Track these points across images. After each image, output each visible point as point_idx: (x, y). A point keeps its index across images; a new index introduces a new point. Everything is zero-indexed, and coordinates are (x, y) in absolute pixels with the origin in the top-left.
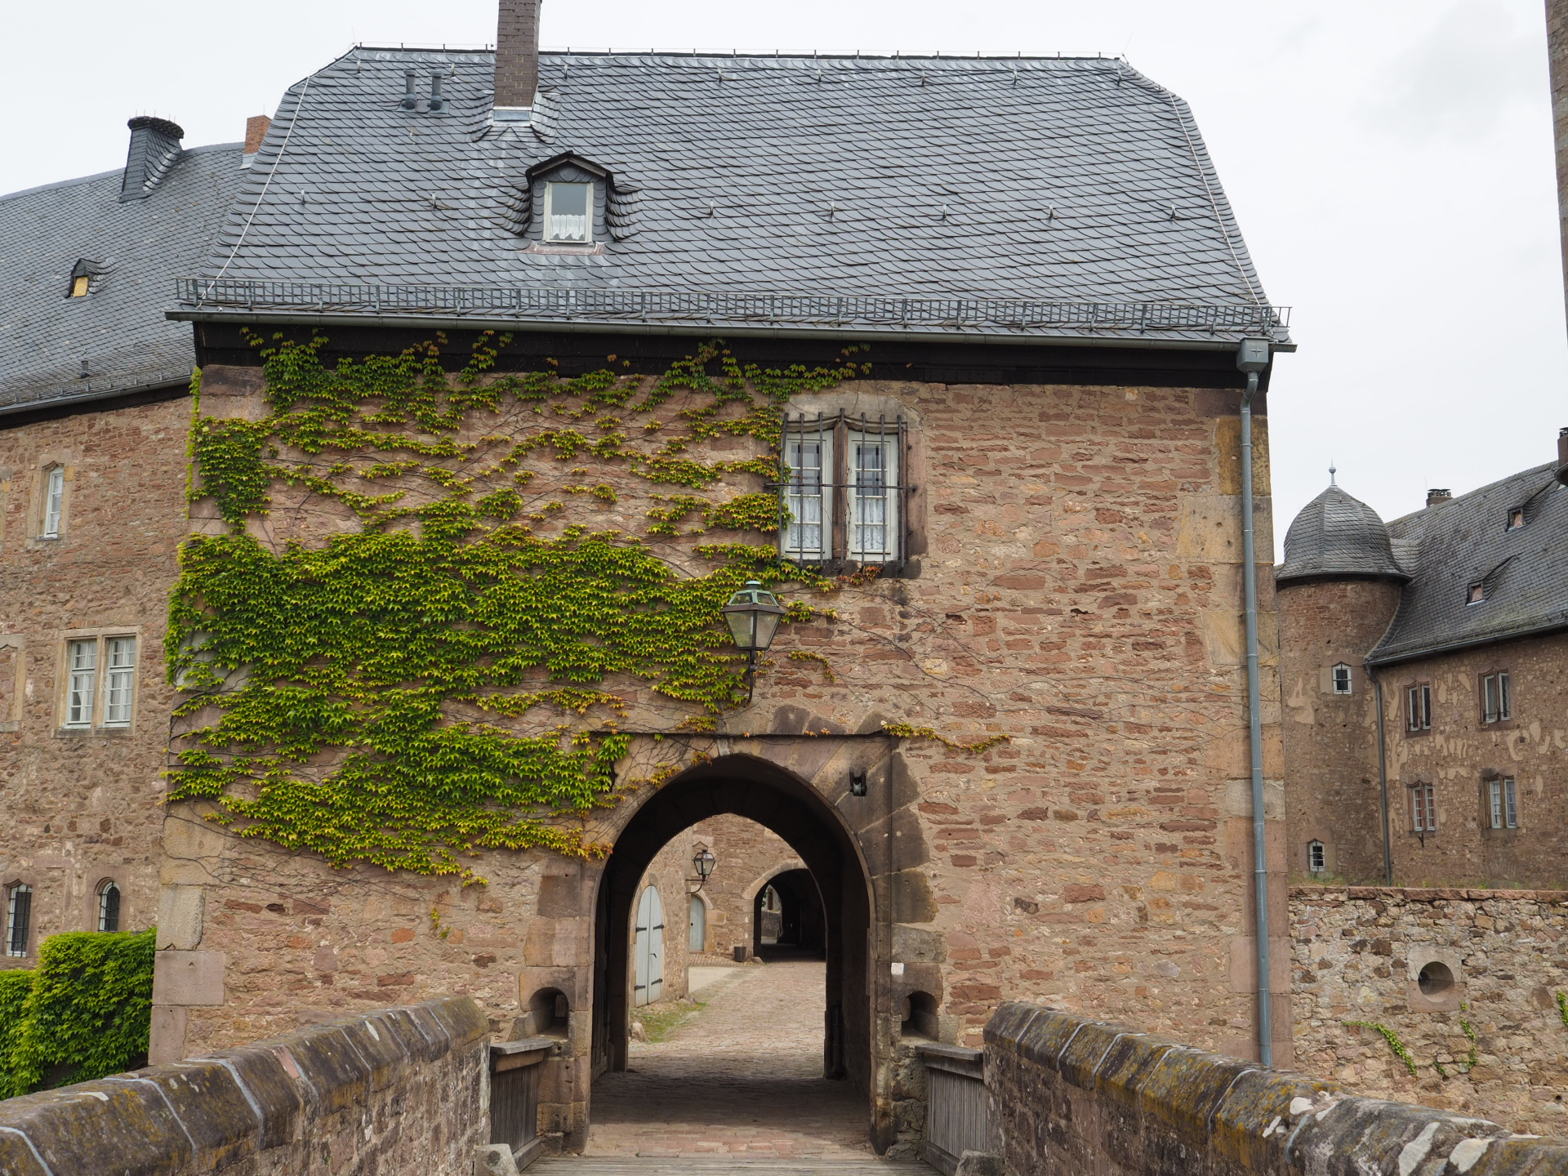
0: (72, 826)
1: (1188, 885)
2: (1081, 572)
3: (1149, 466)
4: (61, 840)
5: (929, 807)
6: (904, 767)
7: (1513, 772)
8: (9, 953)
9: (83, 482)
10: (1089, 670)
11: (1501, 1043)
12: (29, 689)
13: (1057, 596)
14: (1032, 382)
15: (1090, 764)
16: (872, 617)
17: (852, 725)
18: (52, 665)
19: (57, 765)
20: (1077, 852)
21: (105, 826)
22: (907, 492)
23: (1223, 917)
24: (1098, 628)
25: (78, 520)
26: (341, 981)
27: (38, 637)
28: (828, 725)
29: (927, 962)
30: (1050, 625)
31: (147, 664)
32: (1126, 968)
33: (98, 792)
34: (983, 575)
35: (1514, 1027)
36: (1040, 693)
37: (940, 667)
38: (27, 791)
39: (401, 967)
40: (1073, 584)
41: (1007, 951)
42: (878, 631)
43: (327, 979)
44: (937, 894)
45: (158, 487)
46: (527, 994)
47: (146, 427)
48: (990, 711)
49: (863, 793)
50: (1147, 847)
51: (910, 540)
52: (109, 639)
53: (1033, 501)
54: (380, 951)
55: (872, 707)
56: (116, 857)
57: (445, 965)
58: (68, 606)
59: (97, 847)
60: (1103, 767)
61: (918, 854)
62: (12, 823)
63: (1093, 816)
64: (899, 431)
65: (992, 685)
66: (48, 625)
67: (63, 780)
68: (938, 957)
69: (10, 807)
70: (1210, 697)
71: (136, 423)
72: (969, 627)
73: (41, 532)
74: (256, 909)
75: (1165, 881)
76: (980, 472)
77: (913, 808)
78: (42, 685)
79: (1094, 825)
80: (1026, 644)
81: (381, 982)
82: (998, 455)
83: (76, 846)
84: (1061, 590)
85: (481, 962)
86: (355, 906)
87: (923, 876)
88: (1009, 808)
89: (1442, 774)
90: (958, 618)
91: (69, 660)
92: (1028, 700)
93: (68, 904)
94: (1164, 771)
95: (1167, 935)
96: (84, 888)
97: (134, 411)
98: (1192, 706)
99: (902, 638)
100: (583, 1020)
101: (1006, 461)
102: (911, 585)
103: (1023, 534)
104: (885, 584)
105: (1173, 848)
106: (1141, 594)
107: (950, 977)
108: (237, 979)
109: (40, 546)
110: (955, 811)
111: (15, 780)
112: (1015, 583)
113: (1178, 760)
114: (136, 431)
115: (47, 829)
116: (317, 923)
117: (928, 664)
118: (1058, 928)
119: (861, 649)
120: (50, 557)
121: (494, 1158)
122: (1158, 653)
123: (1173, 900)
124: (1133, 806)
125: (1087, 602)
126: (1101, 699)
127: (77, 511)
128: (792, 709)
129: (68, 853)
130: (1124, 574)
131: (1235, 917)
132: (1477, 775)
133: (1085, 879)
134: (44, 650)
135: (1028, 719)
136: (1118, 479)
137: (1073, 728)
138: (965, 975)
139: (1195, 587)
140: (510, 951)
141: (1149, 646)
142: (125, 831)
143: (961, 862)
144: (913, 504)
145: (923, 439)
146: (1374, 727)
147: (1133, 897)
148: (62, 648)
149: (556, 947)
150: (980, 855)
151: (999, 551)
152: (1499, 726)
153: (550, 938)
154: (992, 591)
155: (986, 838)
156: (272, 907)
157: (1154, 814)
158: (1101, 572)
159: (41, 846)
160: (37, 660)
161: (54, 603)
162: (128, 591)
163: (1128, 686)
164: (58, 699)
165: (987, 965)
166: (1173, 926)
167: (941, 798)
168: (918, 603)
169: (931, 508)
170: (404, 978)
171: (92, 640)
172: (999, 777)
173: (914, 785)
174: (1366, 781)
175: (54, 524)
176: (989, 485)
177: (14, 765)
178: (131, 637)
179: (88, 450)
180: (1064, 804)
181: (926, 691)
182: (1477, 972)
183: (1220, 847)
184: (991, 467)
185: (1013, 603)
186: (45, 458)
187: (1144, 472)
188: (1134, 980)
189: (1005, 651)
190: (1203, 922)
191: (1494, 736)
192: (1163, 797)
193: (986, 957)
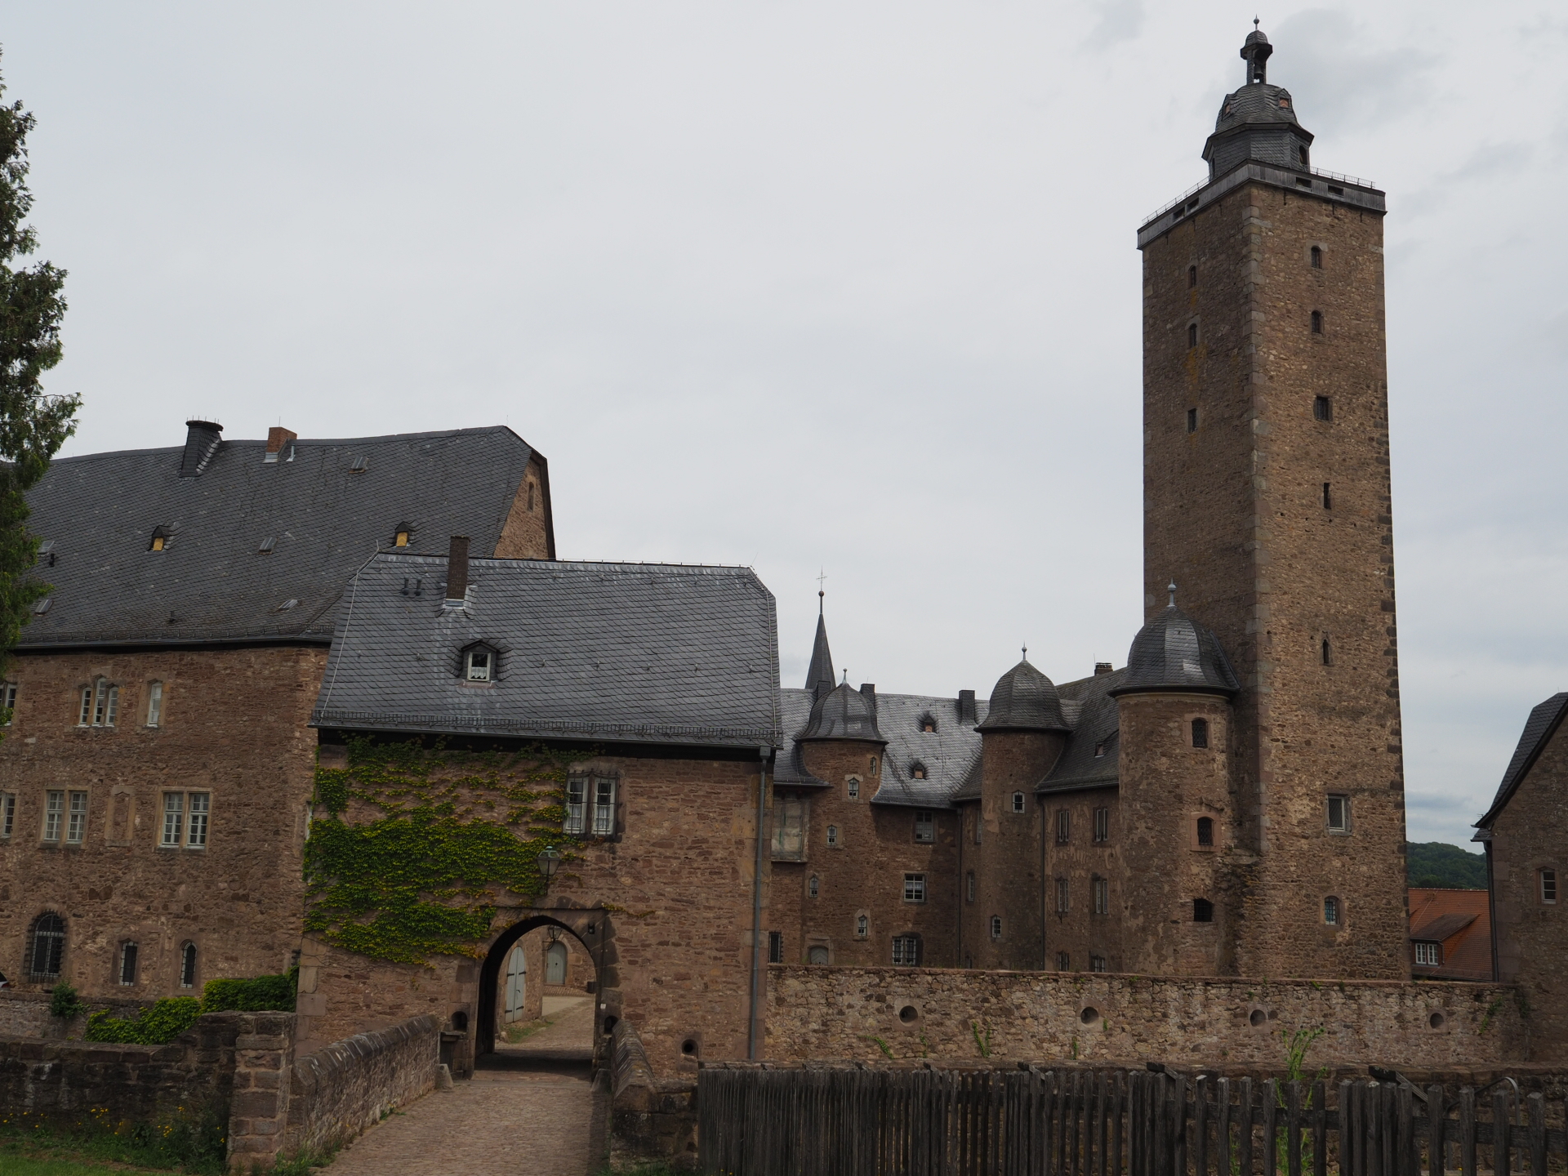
0: (165, 907)
1: (725, 974)
2: (690, 841)
3: (722, 796)
4: (158, 916)
5: (620, 940)
6: (610, 923)
7: (1107, 876)
8: (121, 983)
9: (175, 694)
10: (691, 883)
11: (941, 1047)
12: (137, 821)
13: (679, 851)
14: (673, 758)
15: (688, 923)
16: (600, 859)
17: (589, 904)
18: (153, 807)
19: (155, 869)
20: (680, 959)
21: (187, 908)
22: (618, 805)
23: (739, 987)
24: (695, 865)
25: (172, 718)
26: (374, 1007)
27: (144, 789)
28: (579, 904)
29: (616, 1004)
30: (675, 864)
31: (217, 811)
32: (698, 1008)
33: (183, 887)
34: (648, 841)
35: (948, 1039)
36: (669, 892)
37: (627, 880)
38: (135, 885)
39: (399, 1002)
40: (686, 846)
41: (649, 1000)
42: (603, 865)
43: (368, 1006)
44: (621, 976)
45: (226, 703)
46: (450, 1014)
47: (218, 665)
48: (648, 900)
49: (593, 933)
50: (710, 958)
51: (619, 826)
52: (191, 794)
53: (670, 810)
54: (390, 995)
55: (598, 897)
56: (194, 927)
57: (417, 1001)
58: (164, 771)
59: (182, 921)
60: (694, 924)
61: (615, 960)
62: (125, 903)
63: (688, 945)
64: (617, 778)
65: (649, 889)
66: (151, 782)
67: (160, 879)
68: (621, 1002)
69: (123, 894)
70: (740, 895)
71: (211, 661)
72: (641, 864)
73: (146, 722)
74: (339, 977)
75: (716, 972)
76: (649, 797)
77: (613, 940)
78: (146, 820)
79: (688, 948)
80: (664, 872)
81: (390, 1008)
82: (657, 790)
83: (168, 920)
84: (681, 849)
85: (432, 1000)
86: (380, 976)
87: (615, 968)
88: (653, 940)
89: (1073, 875)
90: (637, 860)
91: (164, 805)
92: (664, 895)
93: (162, 955)
94: (719, 926)
95: (715, 994)
96: (173, 946)
97: (210, 654)
98: (732, 899)
99: (612, 868)
100: (473, 1025)
101: (660, 792)
102: (618, 845)
103: (666, 824)
104: (607, 845)
105: (721, 959)
106: (714, 851)
107: (625, 1010)
108: (330, 1006)
109: (145, 732)
110: (631, 941)
111: (127, 877)
112: (661, 845)
113: (725, 921)
114: (212, 667)
115: (148, 908)
116: (364, 983)
117: (623, 879)
118: (671, 991)
119: (595, 873)
120: (152, 739)
121: (442, 1068)
122: (719, 876)
123: (719, 980)
124: (705, 940)
125: (692, 854)
126: (694, 895)
127: (170, 712)
128: (565, 897)
129: (163, 923)
130: (708, 842)
131: (744, 987)
132: (1090, 876)
133: (682, 970)
134: (147, 797)
135: (664, 903)
136: (708, 801)
137: (682, 907)
138: (631, 1009)
139: (737, 848)
140: (444, 996)
141: (716, 873)
142: (201, 912)
143: (632, 963)
144: (620, 811)
145: (626, 783)
146: (1038, 837)
147: (702, 979)
148: (160, 797)
149: (463, 995)
150: (640, 960)
151: (656, 831)
152: (1102, 845)
153: (461, 991)
154: (651, 848)
155: (643, 953)
156: (346, 976)
157: (713, 944)
158: (698, 841)
159: (145, 918)
160: (142, 803)
161: (155, 768)
162: (204, 766)
163: (706, 890)
164: (157, 828)
165: (640, 1005)
166: (719, 991)
167: (625, 936)
168: (620, 853)
169: (628, 812)
170: (400, 1006)
171: (180, 793)
172: (650, 927)
173: (614, 930)
174: (1031, 875)
175: (153, 719)
176: (653, 803)
177: (127, 867)
178: (206, 794)
179: (179, 674)
180: (677, 939)
181: (621, 891)
182: (930, 1011)
183: (740, 959)
184: (654, 795)
185: (660, 854)
186: (149, 675)
187: (719, 798)
188: (700, 1013)
189: (655, 874)
190: (731, 990)
191: (1099, 850)
192: (717, 937)
193: (640, 1002)
